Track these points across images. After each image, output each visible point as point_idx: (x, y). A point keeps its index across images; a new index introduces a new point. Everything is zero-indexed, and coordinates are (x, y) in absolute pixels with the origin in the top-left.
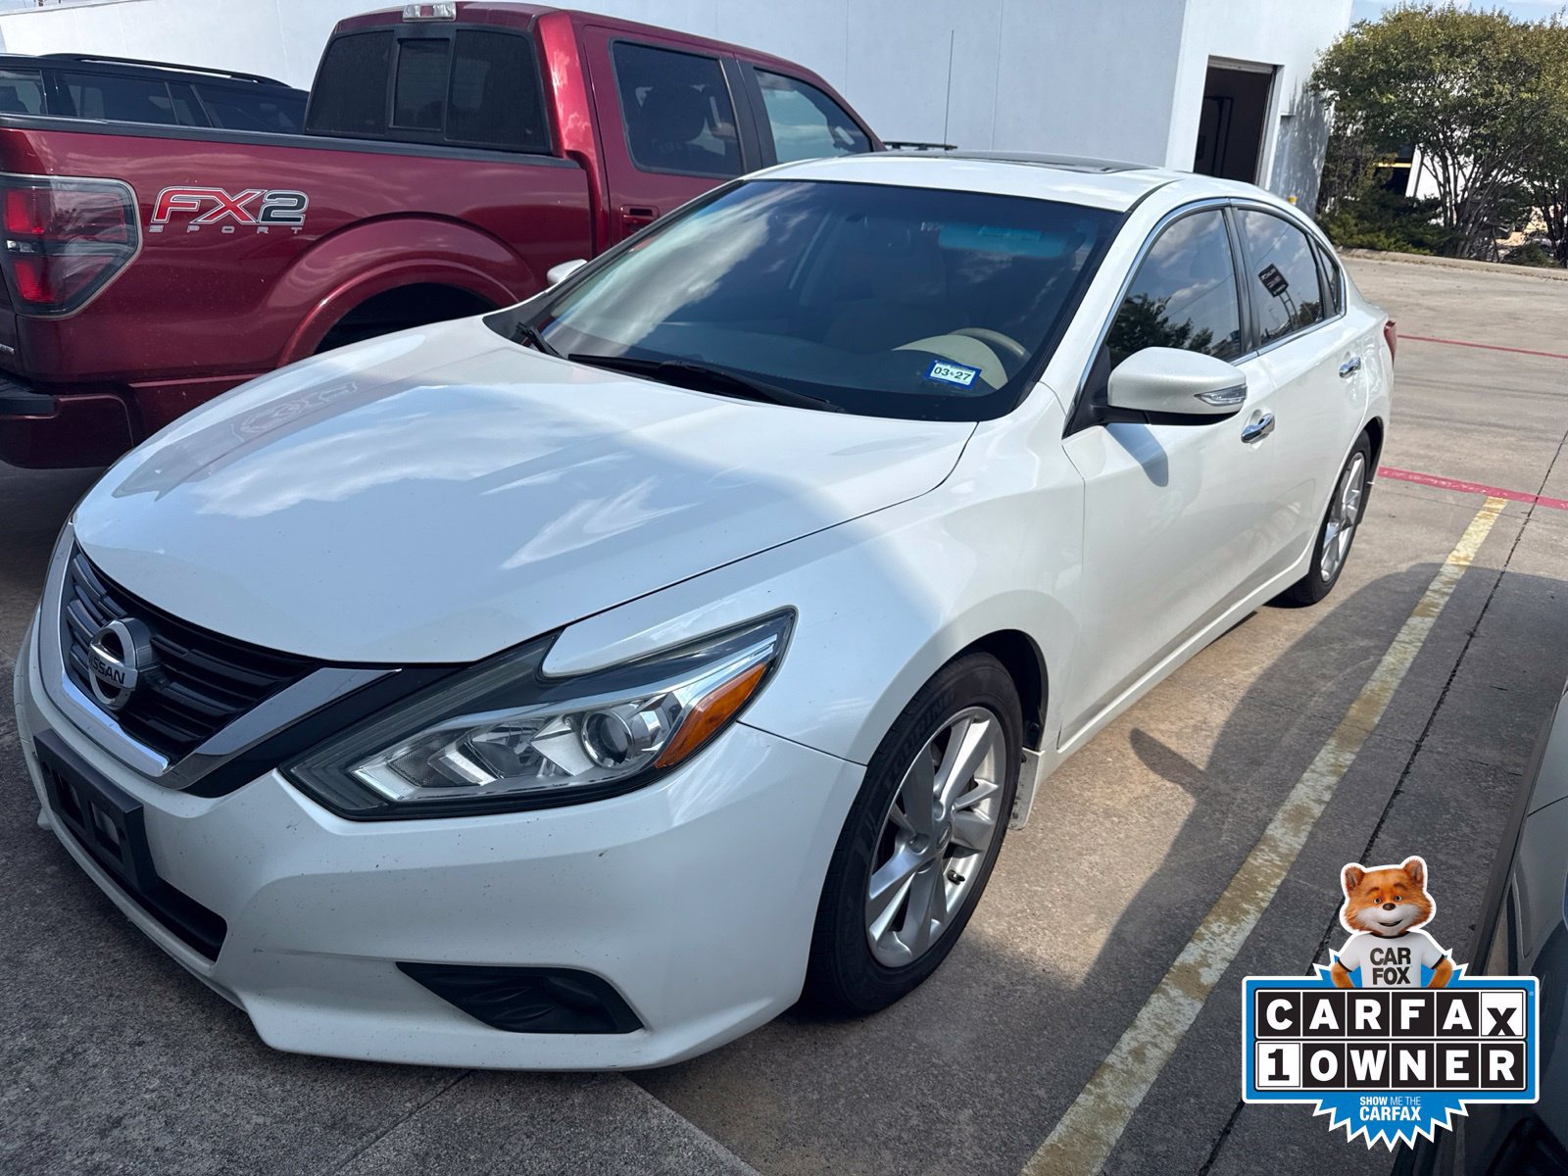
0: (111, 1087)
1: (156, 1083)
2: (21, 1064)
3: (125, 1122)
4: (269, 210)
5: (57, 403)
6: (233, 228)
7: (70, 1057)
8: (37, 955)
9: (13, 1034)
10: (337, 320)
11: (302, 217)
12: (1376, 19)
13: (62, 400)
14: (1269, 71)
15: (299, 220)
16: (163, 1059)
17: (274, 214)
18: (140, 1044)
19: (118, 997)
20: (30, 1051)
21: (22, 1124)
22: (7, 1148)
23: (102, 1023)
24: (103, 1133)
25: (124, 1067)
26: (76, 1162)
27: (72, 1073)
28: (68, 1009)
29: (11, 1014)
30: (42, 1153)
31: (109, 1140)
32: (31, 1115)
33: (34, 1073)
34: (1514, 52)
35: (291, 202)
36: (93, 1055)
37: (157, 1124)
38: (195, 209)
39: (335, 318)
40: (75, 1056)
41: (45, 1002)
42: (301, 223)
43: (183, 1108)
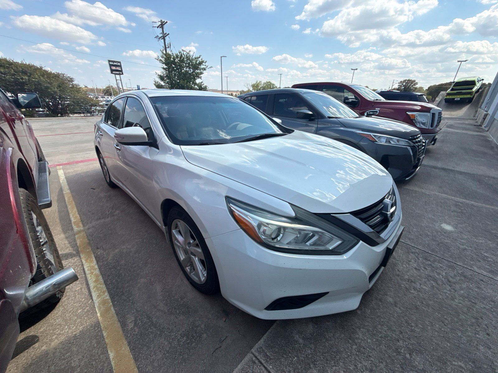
1: (404, 265)
7: (410, 281)
8: (390, 300)
21: (428, 283)
27: (412, 279)
28: (400, 286)
32: (425, 282)
33: (418, 286)
37: (411, 263)
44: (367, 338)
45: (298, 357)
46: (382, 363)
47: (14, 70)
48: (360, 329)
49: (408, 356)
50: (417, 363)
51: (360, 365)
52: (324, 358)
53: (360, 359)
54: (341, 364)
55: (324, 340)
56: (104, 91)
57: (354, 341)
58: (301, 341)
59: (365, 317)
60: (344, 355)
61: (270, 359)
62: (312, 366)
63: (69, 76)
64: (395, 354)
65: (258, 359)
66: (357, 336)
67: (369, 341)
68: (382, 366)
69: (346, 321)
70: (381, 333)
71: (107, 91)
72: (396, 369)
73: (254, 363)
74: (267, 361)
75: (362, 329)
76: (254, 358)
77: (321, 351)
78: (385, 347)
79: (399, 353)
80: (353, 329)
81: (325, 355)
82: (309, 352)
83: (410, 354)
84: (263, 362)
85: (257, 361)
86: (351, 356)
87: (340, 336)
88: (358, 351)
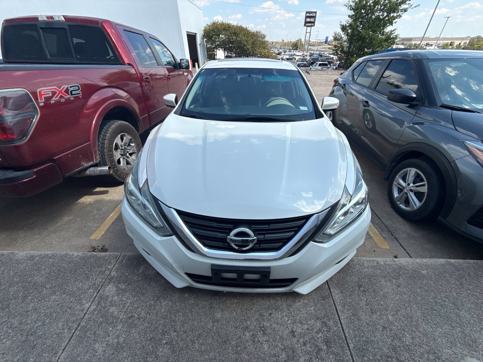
0: (281, 326)
1: (286, 318)
2: (256, 339)
3: (294, 330)
4: (71, 91)
5: (34, 172)
6: (64, 100)
9: (244, 335)
10: (101, 122)
11: (81, 92)
12: (209, 24)
13: (35, 170)
14: (195, 34)
15: (80, 94)
16: (280, 313)
17: (73, 93)
18: (271, 314)
19: (251, 309)
20: (253, 335)
21: (278, 349)
22: (284, 357)
23: (257, 316)
24: (294, 336)
25: (276, 321)
26: (299, 346)
28: (245, 320)
29: (236, 332)
30: (291, 350)
31: (297, 336)
32: (276, 346)
33: (262, 338)
34: (235, 31)
35: (76, 88)
36: (267, 324)
37: (299, 325)
38: (51, 95)
39: (100, 122)
40: (263, 327)
41: (238, 323)
42: (81, 94)
43: (298, 318)
44: (165, 309)
45: (129, 275)
46: (149, 324)
47: (230, 32)
48: (170, 301)
49: (164, 342)
50: (161, 350)
51: (140, 310)
52: (135, 288)
53: (144, 309)
54: (135, 299)
55: (148, 283)
56: (293, 45)
57: (157, 300)
58: (140, 271)
59: (184, 302)
60: (142, 298)
61: (121, 263)
62: (127, 284)
63: (263, 33)
64: (161, 331)
65: (119, 258)
66: (162, 301)
67: (163, 310)
68: (146, 324)
69: (172, 290)
70: (175, 316)
71: (295, 45)
72: (148, 335)
73: (116, 257)
74: (119, 262)
75: (170, 302)
76: (118, 256)
77: (139, 284)
78: (164, 323)
79: (163, 334)
80: (167, 297)
81: (137, 287)
82: (135, 279)
83: (167, 343)
84: (119, 261)
85: (117, 258)
86: (144, 302)
87: (156, 291)
88: (150, 306)
